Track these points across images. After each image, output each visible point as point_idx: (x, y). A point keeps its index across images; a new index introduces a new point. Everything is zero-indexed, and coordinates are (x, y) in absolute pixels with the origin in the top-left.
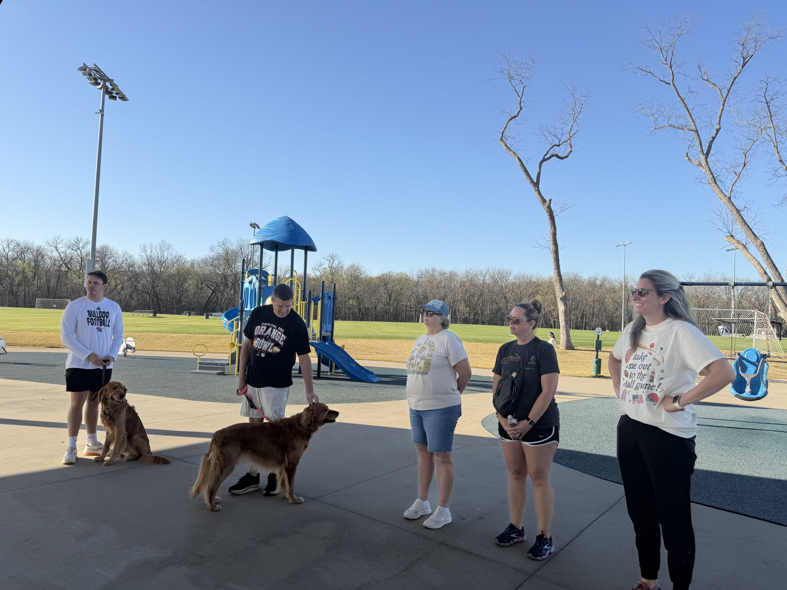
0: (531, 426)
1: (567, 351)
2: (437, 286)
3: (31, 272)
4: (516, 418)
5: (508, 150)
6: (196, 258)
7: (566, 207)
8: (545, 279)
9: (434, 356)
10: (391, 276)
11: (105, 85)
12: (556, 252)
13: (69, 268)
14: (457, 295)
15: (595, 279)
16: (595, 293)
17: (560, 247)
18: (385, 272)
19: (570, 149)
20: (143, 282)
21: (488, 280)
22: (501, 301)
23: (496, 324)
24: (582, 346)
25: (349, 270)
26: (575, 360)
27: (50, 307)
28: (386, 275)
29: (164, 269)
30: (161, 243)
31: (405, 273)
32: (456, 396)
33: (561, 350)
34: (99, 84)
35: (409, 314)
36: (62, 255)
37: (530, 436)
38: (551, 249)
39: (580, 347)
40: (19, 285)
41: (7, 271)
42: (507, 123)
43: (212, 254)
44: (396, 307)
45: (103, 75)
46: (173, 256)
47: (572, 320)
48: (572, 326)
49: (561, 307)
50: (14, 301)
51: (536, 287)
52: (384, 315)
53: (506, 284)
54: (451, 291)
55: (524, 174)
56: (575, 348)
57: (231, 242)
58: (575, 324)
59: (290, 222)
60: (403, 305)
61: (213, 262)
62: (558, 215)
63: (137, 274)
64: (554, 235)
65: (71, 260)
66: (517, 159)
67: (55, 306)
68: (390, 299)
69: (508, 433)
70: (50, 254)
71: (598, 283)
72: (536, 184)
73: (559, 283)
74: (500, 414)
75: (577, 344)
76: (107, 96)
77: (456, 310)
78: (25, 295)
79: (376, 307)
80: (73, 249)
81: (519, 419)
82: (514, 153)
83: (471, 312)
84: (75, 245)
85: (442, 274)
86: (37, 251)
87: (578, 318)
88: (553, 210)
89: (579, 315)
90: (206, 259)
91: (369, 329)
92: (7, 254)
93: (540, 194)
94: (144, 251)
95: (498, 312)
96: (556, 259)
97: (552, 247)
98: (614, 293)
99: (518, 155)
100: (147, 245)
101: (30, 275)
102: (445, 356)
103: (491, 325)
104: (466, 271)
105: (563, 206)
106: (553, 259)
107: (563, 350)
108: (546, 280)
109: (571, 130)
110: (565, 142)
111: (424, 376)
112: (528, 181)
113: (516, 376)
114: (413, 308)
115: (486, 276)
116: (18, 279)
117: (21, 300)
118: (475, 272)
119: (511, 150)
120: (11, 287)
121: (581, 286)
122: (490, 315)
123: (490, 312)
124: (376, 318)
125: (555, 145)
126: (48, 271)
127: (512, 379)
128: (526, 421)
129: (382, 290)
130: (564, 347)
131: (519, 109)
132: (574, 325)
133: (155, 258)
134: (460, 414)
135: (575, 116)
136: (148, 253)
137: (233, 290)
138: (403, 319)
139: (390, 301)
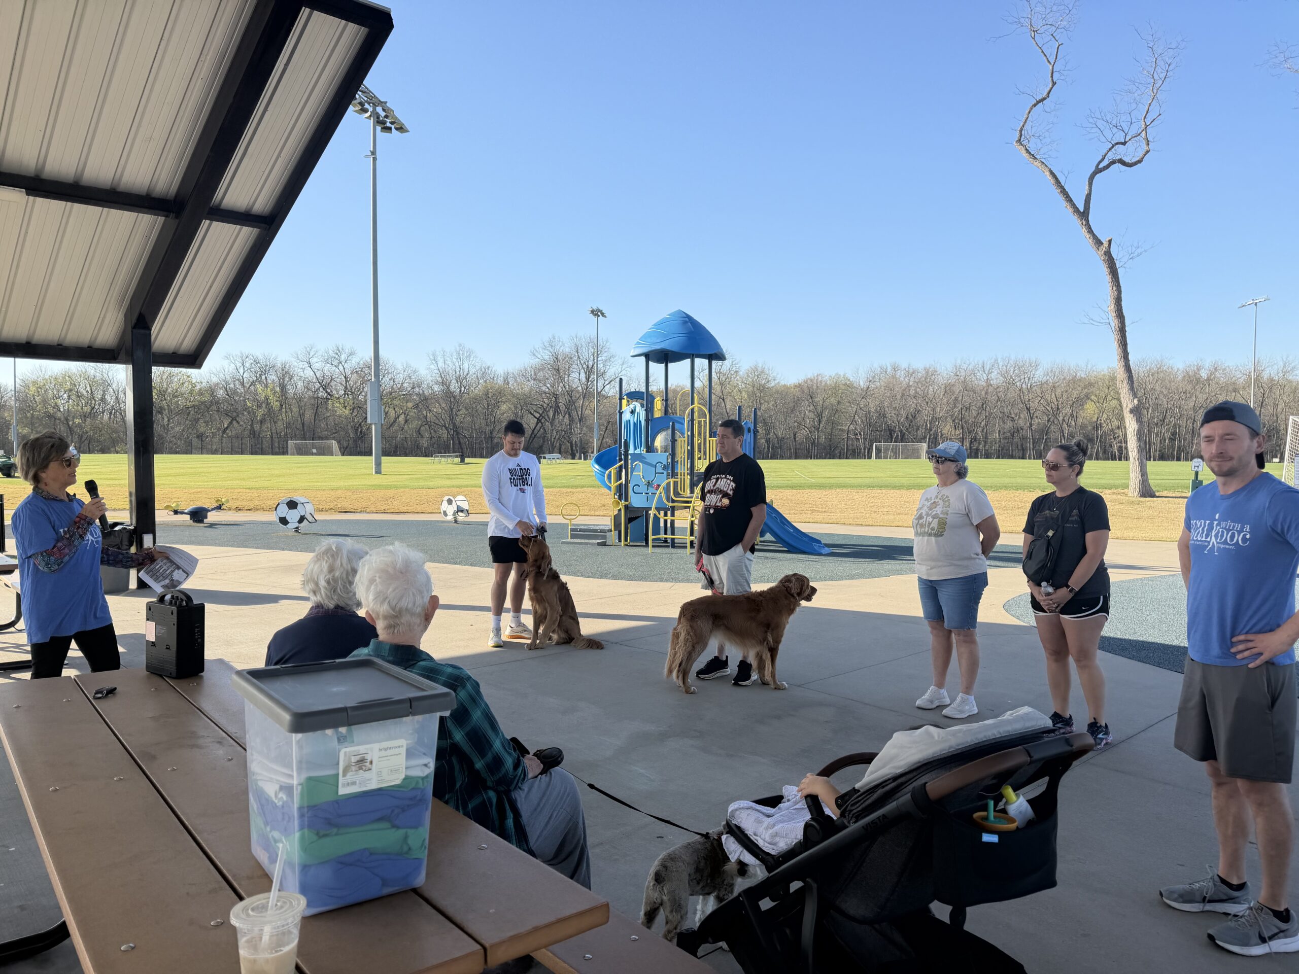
0: (1071, 595)
1: (1143, 499)
2: (903, 395)
3: (277, 401)
4: (1053, 587)
5: (1031, 160)
6: (511, 371)
7: (1139, 251)
8: (1102, 373)
9: (951, 513)
10: (821, 382)
11: (375, 112)
12: (1122, 331)
13: (329, 394)
14: (939, 409)
15: (1197, 369)
16: (1198, 393)
17: (1127, 322)
18: (810, 376)
19: (1146, 148)
20: (436, 409)
21: (996, 379)
22: (1019, 416)
23: (1012, 457)
24: (1170, 490)
25: (748, 376)
26: (1156, 514)
27: (307, 453)
28: (812, 380)
29: (465, 388)
30: (458, 348)
31: (844, 375)
32: (981, 562)
33: (1131, 498)
34: (366, 111)
35: (852, 445)
36: (318, 374)
37: (1069, 608)
38: (1113, 324)
39: (1166, 492)
40: (262, 422)
41: (244, 401)
42: (1029, 112)
43: (535, 362)
44: (831, 435)
45: (372, 97)
46: (477, 368)
47: (1154, 444)
48: (1152, 454)
49: (1131, 425)
50: (258, 446)
51: (1085, 387)
52: (809, 449)
53: (1029, 385)
54: (927, 403)
55: (1061, 199)
56: (1157, 494)
57: (561, 340)
58: (1160, 451)
59: (687, 319)
60: (842, 430)
61: (536, 374)
62: (1125, 266)
63: (426, 399)
64: (1118, 300)
65: (331, 381)
66: (1048, 173)
67: (314, 451)
68: (820, 422)
69: (1041, 603)
70: (302, 374)
71: (1204, 374)
72: (1084, 215)
73: (1128, 383)
74: (1033, 581)
75: (1159, 487)
76: (379, 128)
77: (937, 435)
78: (272, 436)
79: (795, 435)
80: (332, 364)
81: (1056, 587)
82: (1043, 163)
83: (964, 437)
84: (335, 358)
85: (910, 374)
86: (283, 370)
87: (1165, 440)
88: (1115, 258)
89: (1166, 435)
90: (526, 370)
91: (791, 474)
92: (242, 377)
93: (1090, 231)
94: (434, 362)
95: (1016, 434)
96: (1121, 342)
97: (1114, 322)
98: (1235, 391)
99: (1050, 167)
100: (438, 353)
101: (276, 405)
102: (965, 513)
103: (1002, 458)
104: (956, 366)
105: (1134, 249)
106: (1116, 342)
107: (1134, 499)
108: (1104, 375)
109: (1147, 113)
110: (1135, 137)
111: (938, 538)
112: (1070, 210)
113: (1054, 535)
114: (860, 434)
115: (992, 372)
116: (259, 414)
117: (266, 445)
118: (971, 367)
119: (1036, 158)
120: (252, 426)
121: (1170, 382)
122: (1000, 441)
123: (999, 436)
124: (796, 453)
125: (1117, 144)
126: (299, 400)
127: (1047, 539)
128: (1065, 588)
129: (805, 406)
130: (1136, 494)
131: (1050, 85)
132: (1158, 453)
133: (451, 372)
134: (986, 583)
135: (1157, 85)
136: (441, 364)
137: (567, 416)
138: (842, 454)
139: (819, 425)
